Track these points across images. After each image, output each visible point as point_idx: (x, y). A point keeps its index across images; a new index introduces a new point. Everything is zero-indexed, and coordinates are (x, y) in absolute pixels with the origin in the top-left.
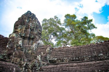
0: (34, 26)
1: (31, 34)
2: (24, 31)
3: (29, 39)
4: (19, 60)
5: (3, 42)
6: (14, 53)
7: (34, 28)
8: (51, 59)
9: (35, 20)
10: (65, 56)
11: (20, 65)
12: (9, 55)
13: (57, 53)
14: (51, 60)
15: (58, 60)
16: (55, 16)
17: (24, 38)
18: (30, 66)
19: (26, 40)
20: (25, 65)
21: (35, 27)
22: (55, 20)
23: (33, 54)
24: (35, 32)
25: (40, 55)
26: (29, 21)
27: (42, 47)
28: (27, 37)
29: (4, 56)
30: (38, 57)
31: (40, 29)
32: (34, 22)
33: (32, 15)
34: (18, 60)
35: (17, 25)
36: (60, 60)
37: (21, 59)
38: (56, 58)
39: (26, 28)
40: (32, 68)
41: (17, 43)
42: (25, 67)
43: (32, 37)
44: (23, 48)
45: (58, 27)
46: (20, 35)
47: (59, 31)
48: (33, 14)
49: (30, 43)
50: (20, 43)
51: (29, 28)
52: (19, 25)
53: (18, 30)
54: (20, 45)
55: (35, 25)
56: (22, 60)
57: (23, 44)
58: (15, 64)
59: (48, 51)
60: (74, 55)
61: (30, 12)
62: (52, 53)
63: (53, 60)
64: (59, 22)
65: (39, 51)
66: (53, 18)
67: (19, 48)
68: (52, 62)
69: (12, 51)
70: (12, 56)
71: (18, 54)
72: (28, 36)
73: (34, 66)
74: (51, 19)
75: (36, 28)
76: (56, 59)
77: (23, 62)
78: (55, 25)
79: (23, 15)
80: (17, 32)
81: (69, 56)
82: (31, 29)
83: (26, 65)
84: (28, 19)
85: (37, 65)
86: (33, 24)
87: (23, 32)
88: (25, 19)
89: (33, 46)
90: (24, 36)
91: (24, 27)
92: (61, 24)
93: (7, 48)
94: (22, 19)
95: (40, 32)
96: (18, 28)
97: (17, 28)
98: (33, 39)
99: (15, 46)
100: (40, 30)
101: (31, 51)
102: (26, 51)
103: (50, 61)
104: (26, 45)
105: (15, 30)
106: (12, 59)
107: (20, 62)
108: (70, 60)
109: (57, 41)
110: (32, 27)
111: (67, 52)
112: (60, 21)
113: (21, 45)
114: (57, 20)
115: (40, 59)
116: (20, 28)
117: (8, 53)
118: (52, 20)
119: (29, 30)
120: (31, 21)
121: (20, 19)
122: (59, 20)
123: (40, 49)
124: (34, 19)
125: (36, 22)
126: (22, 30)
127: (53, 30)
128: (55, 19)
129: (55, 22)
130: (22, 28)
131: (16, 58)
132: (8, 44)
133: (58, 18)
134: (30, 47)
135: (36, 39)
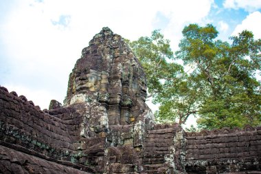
0: (130, 71)
1: (125, 93)
2: (104, 86)
3: (121, 107)
4: (125, 169)
5: (68, 121)
6: (107, 151)
7: (129, 76)
8: (190, 163)
9: (128, 53)
10: (228, 154)
12: (93, 155)
13: (202, 145)
14: (189, 165)
15: (209, 165)
16: (155, 32)
17: (108, 105)
19: (113, 110)
21: (132, 74)
22: (155, 43)
23: (138, 149)
24: (133, 89)
25: (172, 156)
26: (114, 57)
27: (160, 131)
28: (114, 103)
29: (78, 158)
30: (168, 159)
31: (144, 80)
32: (128, 62)
33: (116, 38)
34: (123, 169)
35: (86, 72)
36: (216, 164)
37: (133, 167)
38: (204, 159)
39: (109, 79)
41: (97, 120)
43: (128, 103)
44: (111, 134)
45: (163, 62)
46: (97, 98)
47: (166, 73)
48: (119, 36)
49: (125, 119)
50: (104, 120)
51: (116, 78)
52: (91, 70)
53: (89, 85)
54: (104, 126)
55: (132, 70)
56: (136, 169)
57: (110, 124)
59: (179, 140)
60: (253, 153)
61: (109, 30)
62: (190, 147)
63: (196, 166)
64: (166, 49)
66: (149, 36)
67: (103, 134)
68: (193, 171)
69: (100, 146)
70: (100, 158)
71: (121, 154)
72: (118, 100)
74: (141, 40)
75: (134, 77)
76: (203, 163)
78: (153, 58)
79: (92, 41)
80: (88, 88)
81: (239, 154)
82: (121, 79)
84: (110, 53)
86: (124, 67)
87: (104, 89)
89: (136, 128)
90: (106, 102)
91: (104, 77)
92: (170, 54)
93: (83, 136)
94: (95, 51)
95: (143, 88)
96: (89, 79)
97: (87, 79)
98: (129, 107)
99: (92, 129)
100: (143, 83)
101: (131, 140)
103: (187, 167)
104: (116, 124)
105: (82, 84)
106: (103, 166)
108: (244, 166)
109: (159, 104)
110: (124, 73)
111: (232, 144)
112: (168, 46)
113: (107, 126)
114: (160, 42)
115: (173, 165)
116: (93, 80)
117: (87, 150)
118: (146, 43)
119: (118, 84)
120: (118, 59)
121: (88, 53)
122: (165, 43)
124: (124, 53)
125: (131, 60)
126: (99, 83)
127: (150, 73)
128: (155, 39)
129: (155, 48)
130: (99, 78)
131: (117, 164)
132: (82, 125)
133: (165, 38)
134: (127, 131)
135: (139, 107)
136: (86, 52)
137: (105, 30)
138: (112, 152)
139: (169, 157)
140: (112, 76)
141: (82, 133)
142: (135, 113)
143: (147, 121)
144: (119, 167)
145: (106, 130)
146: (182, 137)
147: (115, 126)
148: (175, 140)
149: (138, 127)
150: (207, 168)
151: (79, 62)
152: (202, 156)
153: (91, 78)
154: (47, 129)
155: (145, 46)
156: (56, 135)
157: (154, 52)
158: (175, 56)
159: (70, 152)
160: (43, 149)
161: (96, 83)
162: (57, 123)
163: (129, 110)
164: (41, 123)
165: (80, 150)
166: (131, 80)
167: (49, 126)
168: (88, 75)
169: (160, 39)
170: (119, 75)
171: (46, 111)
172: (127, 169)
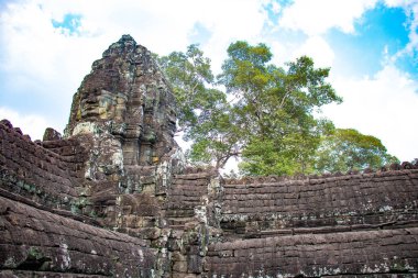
0: (155, 95)
1: (147, 125)
2: (119, 113)
4: (142, 222)
5: (68, 158)
6: (119, 199)
7: (154, 102)
8: (226, 218)
9: (154, 72)
10: (272, 208)
11: (152, 240)
12: (101, 204)
13: (243, 196)
14: (225, 220)
15: (250, 220)
16: (192, 47)
17: (124, 139)
18: (180, 244)
19: (130, 145)
20: (166, 239)
21: (158, 99)
22: (191, 61)
23: (161, 198)
24: (159, 119)
25: (204, 208)
26: (136, 76)
27: (190, 175)
28: (132, 137)
29: (81, 207)
30: (198, 212)
31: (173, 109)
32: (154, 83)
33: (139, 50)
34: (140, 222)
35: (96, 92)
36: (258, 220)
37: (154, 220)
38: (244, 213)
39: (127, 104)
40: (188, 249)
41: (108, 158)
42: (167, 245)
43: (150, 137)
44: (126, 177)
45: (201, 87)
46: (110, 128)
47: (202, 102)
48: (144, 48)
49: (146, 158)
50: (118, 158)
51: (137, 104)
52: (104, 91)
53: (100, 110)
54: (117, 167)
55: (158, 93)
56: (157, 223)
57: (124, 163)
58: (133, 234)
59: (215, 188)
60: (302, 206)
61: (131, 39)
62: (228, 197)
63: (233, 221)
64: (205, 71)
65: (179, 187)
66: (185, 51)
68: (229, 228)
69: (110, 192)
70: (111, 208)
71: (138, 203)
72: (138, 132)
73: (195, 243)
74: (173, 55)
75: (160, 103)
76: (242, 218)
77: (158, 232)
78: (189, 81)
79: (107, 52)
80: (97, 115)
81: (287, 208)
82: (144, 106)
83: (170, 238)
84: (130, 70)
86: (149, 90)
87: (119, 118)
88: (122, 71)
89: (159, 170)
90: (122, 134)
91: (120, 101)
92: (209, 78)
93: (88, 179)
94: (111, 66)
95: (172, 119)
96: (101, 103)
97: (97, 102)
98: (152, 144)
99: (101, 170)
100: (172, 112)
101: (153, 186)
102: (133, 186)
103: (222, 222)
104: (133, 164)
105: (90, 109)
106: (114, 219)
107: (148, 230)
108: (291, 221)
109: (191, 142)
110: (148, 98)
111: (279, 195)
112: (209, 66)
113: (122, 167)
114: (198, 61)
115: (205, 219)
117: (94, 197)
118: (179, 61)
119: (139, 112)
120: (140, 78)
121: (100, 67)
122: (205, 62)
123: (181, 181)
124: (150, 71)
125: (158, 82)
127: (182, 100)
128: (190, 56)
129: (191, 68)
131: (132, 216)
132: (88, 163)
133: (204, 56)
134: (148, 173)
135: (165, 143)
136: (97, 66)
137: (126, 39)
138: (126, 201)
139: (200, 209)
140: (131, 101)
141: (87, 174)
142: (159, 151)
143: (174, 162)
144: (135, 221)
145: (120, 172)
146: (218, 185)
147: (132, 167)
148: (209, 188)
149: (163, 170)
150: (247, 224)
151: (88, 79)
152: (242, 209)
153: (103, 102)
154: (40, 166)
155: (178, 64)
156: (51, 176)
157: (189, 73)
158: (216, 80)
159: (70, 199)
160: (32, 193)
161: (109, 109)
162: (53, 160)
163: (152, 147)
164: (31, 158)
165: (84, 196)
166: (156, 108)
167: (42, 163)
168: (99, 97)
169: (197, 56)
170: (140, 99)
171: (38, 142)
172: (145, 223)
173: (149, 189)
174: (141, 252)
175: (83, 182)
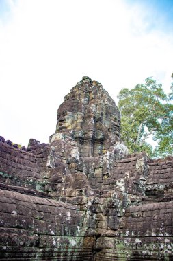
0: (102, 110)
1: (98, 129)
2: (79, 124)
3: (94, 141)
4: (75, 193)
5: (39, 155)
6: (64, 179)
7: (102, 114)
8: (149, 187)
9: (102, 95)
11: (81, 205)
12: (55, 182)
13: (162, 170)
14: (149, 189)
15: (167, 188)
16: (148, 79)
17: (82, 141)
18: (102, 207)
19: (87, 144)
20: (90, 204)
21: (104, 112)
22: (149, 88)
23: (105, 177)
24: (106, 125)
25: (122, 180)
26: (90, 100)
27: (127, 160)
28: (88, 139)
29: (44, 185)
30: (118, 184)
31: (116, 117)
32: (101, 102)
33: (94, 84)
35: (64, 114)
37: (81, 191)
38: (162, 183)
39: (84, 118)
40: (108, 212)
41: (68, 154)
42: (91, 208)
43: (100, 137)
44: (81, 165)
45: (158, 104)
46: (72, 135)
47: (162, 113)
49: (98, 151)
50: (75, 152)
51: (89, 117)
52: (68, 112)
53: (67, 124)
54: (74, 158)
55: (104, 108)
56: (83, 193)
57: (80, 156)
58: (69, 202)
59: (141, 167)
61: (88, 78)
62: (152, 172)
63: (155, 190)
64: (159, 93)
65: (119, 168)
66: (144, 83)
67: (73, 165)
68: (152, 195)
69: (60, 174)
70: (59, 185)
71: (73, 180)
72: (91, 135)
74: (138, 86)
75: (106, 114)
76: (161, 187)
77: (85, 199)
78: (150, 101)
79: (73, 89)
80: (65, 128)
82: (94, 117)
83: (93, 203)
84: (85, 97)
85: (118, 203)
86: (98, 107)
87: (79, 127)
88: (79, 98)
89: (104, 158)
90: (81, 138)
91: (79, 117)
92: (164, 97)
93: (49, 167)
94: (74, 96)
95: (116, 124)
96: (67, 120)
97: (65, 119)
98: (102, 141)
99: (65, 161)
100: (116, 119)
102: (88, 170)
103: (147, 191)
104: (88, 156)
105: (61, 125)
106: (60, 192)
107: (79, 198)
110: (98, 112)
112: (161, 90)
113: (78, 158)
114: (153, 87)
115: (123, 189)
116: (70, 120)
117: (51, 178)
118: (142, 89)
119: (91, 122)
120: (92, 101)
121: (68, 99)
122: (158, 87)
123: (120, 164)
124: (99, 95)
125: (104, 101)
126: (75, 122)
128: (149, 85)
129: (150, 93)
130: (76, 119)
131: (70, 189)
132: (49, 157)
133: (157, 83)
134: (97, 161)
135: (110, 140)
136: (67, 98)
137: (85, 79)
139: (119, 181)
140: (86, 115)
141: (48, 164)
142: (107, 146)
143: (116, 152)
144: (71, 192)
145: (77, 162)
146: (143, 164)
147: (87, 158)
148: (137, 167)
149: (107, 157)
150: (165, 191)
151: (61, 106)
152: (161, 180)
153: (68, 119)
154: (15, 161)
155: (141, 92)
156: (23, 166)
157: (149, 96)
158: (168, 98)
159: (34, 180)
160: (6, 177)
161: (72, 123)
162: (26, 157)
163: (102, 143)
164: (8, 156)
165: (46, 178)
166: (104, 118)
167: (17, 159)
168: (66, 116)
169: (153, 84)
170: (92, 114)
171: (23, 148)
172: (77, 193)
173: (98, 171)
174: (69, 214)
175: (45, 169)
